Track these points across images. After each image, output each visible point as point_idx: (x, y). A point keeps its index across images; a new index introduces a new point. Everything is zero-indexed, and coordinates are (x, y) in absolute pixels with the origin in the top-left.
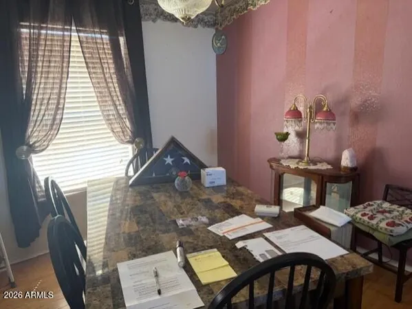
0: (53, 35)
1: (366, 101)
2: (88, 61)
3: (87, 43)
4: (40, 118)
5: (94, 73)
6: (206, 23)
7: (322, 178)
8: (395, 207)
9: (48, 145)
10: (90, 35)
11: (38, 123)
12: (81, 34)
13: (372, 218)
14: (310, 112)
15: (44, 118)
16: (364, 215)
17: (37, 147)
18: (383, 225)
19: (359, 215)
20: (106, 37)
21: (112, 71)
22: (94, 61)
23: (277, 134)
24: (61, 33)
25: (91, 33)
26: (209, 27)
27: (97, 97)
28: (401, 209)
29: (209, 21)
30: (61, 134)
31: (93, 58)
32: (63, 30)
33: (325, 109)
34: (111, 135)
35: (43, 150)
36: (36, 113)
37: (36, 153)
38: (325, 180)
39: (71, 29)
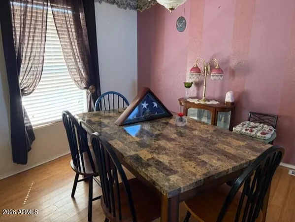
0: (37, 9)
1: (239, 63)
2: (58, 29)
3: (58, 16)
4: (28, 70)
5: (62, 38)
6: (131, 6)
7: (216, 109)
8: (257, 124)
9: (33, 90)
10: (61, 10)
11: (27, 73)
12: (54, 9)
13: (251, 131)
14: (207, 69)
15: (32, 69)
16: (246, 130)
17: (26, 91)
18: (259, 134)
19: (244, 131)
20: (70, 12)
21: (75, 37)
22: (62, 29)
23: (185, 83)
24: (42, 7)
25: (62, 8)
26: (133, 9)
27: (64, 55)
28: (262, 125)
29: (133, 6)
30: (42, 81)
31: (62, 27)
32: (44, 5)
33: (217, 67)
34: (74, 83)
35: (30, 93)
36: (26, 66)
37: (26, 95)
38: (217, 110)
39: (47, 5)
